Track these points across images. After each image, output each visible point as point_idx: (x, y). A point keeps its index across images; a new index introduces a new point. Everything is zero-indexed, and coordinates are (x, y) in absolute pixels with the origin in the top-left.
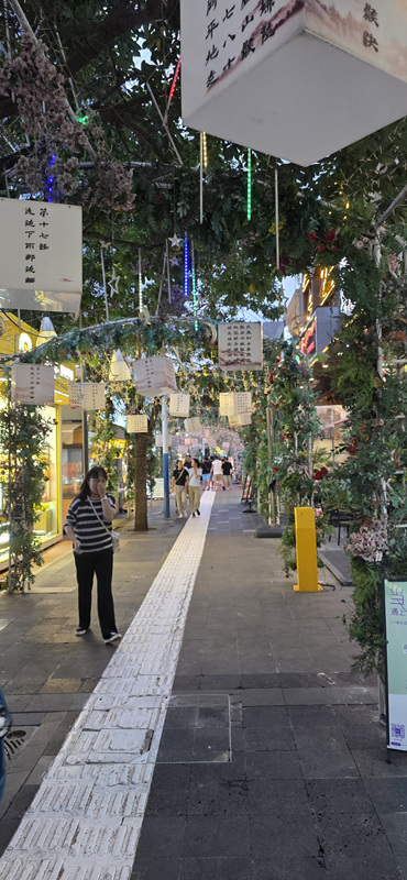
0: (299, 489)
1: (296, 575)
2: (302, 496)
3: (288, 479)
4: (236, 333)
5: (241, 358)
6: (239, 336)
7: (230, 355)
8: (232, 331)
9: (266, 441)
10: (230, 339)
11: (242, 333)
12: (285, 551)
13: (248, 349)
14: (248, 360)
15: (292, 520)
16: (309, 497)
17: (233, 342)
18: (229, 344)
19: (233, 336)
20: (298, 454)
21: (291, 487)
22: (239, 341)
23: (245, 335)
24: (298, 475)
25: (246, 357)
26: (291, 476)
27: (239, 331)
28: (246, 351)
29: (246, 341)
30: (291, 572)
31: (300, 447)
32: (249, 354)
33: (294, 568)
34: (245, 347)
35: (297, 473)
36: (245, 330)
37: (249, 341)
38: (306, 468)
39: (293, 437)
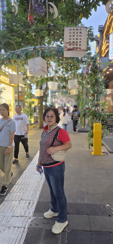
0: (96, 116)
1: (93, 148)
2: (96, 119)
3: (92, 112)
4: (74, 33)
5: (76, 46)
6: (76, 35)
7: (70, 45)
8: (72, 31)
9: (83, 100)
10: (70, 36)
11: (77, 33)
12: (89, 139)
13: (80, 42)
14: (80, 48)
15: (92, 128)
16: (99, 119)
17: (72, 38)
18: (70, 39)
19: (72, 34)
20: (96, 102)
21: (93, 115)
22: (75, 37)
23: (79, 34)
24: (96, 111)
25: (79, 46)
26: (93, 112)
27: (76, 32)
28: (79, 43)
29: (79, 38)
30: (91, 147)
31: (97, 100)
32: (80, 45)
33: (92, 145)
34: (78, 41)
35: (95, 110)
36: (79, 31)
37: (81, 37)
38: (99, 108)
39: (94, 96)
